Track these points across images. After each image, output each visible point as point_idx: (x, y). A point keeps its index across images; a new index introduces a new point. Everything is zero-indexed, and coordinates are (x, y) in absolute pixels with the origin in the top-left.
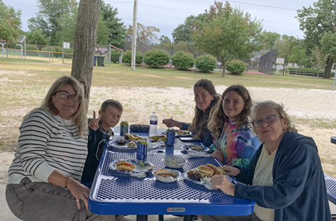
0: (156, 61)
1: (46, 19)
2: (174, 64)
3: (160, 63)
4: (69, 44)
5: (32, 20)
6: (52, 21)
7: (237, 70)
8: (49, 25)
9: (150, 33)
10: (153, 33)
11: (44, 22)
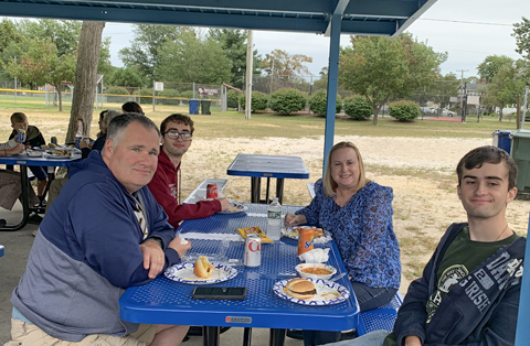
0: (286, 105)
1: (145, 49)
2: (311, 109)
3: (290, 107)
4: (162, 84)
5: (125, 52)
6: (153, 51)
7: (405, 116)
8: (149, 58)
9: (297, 65)
10: (302, 64)
11: (141, 53)
